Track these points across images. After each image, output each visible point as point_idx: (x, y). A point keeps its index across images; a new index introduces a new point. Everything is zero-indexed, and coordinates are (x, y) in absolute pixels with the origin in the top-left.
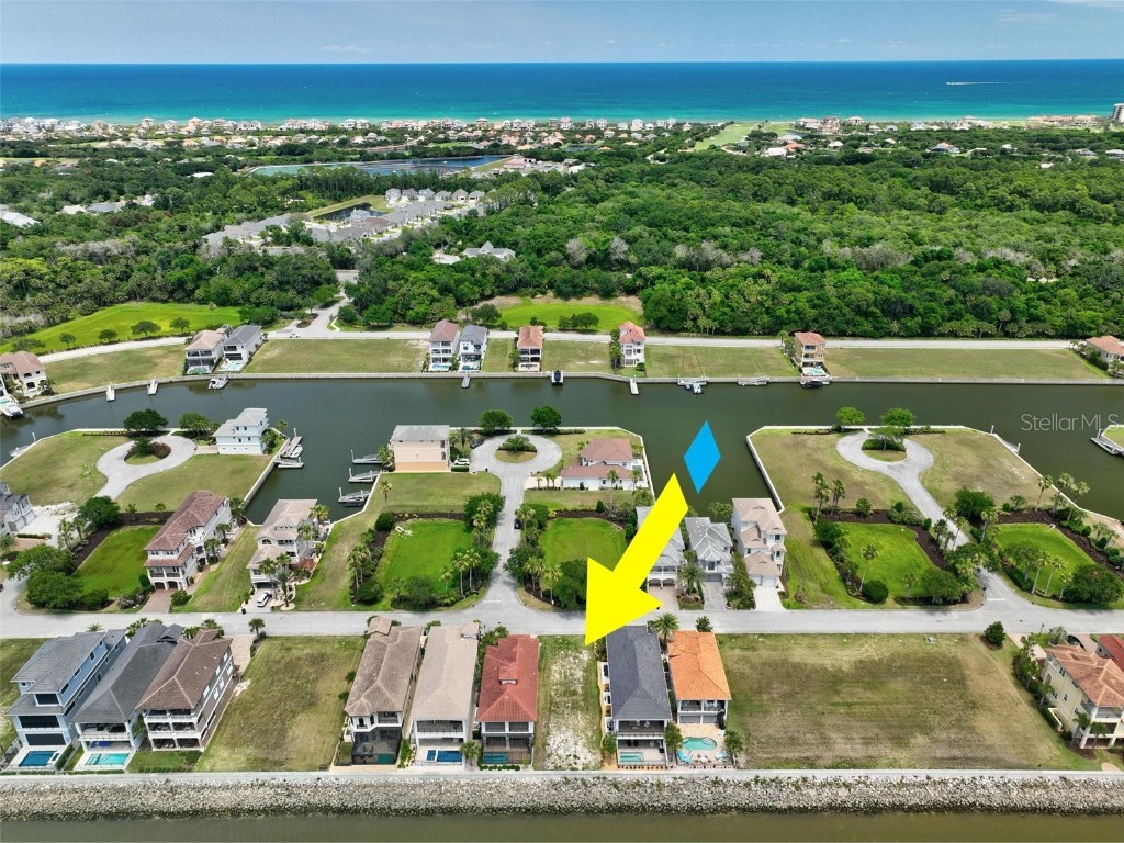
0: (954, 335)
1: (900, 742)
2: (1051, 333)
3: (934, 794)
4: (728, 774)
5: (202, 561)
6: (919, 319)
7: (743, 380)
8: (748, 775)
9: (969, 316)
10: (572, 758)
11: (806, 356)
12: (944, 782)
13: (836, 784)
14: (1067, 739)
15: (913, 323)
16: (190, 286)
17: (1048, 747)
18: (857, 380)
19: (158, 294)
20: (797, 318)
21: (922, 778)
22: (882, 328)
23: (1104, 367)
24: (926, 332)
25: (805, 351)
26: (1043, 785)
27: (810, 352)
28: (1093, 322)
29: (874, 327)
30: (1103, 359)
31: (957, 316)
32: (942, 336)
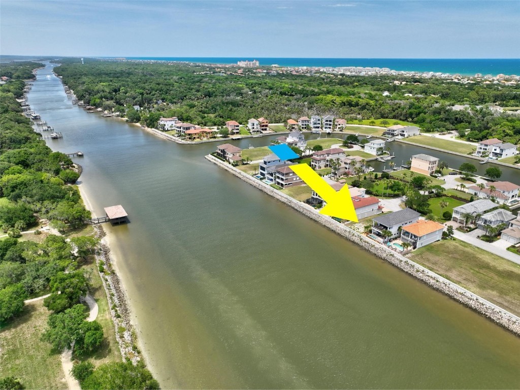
5: (327, 165)
10: (357, 228)
16: (413, 116)
19: (402, 118)
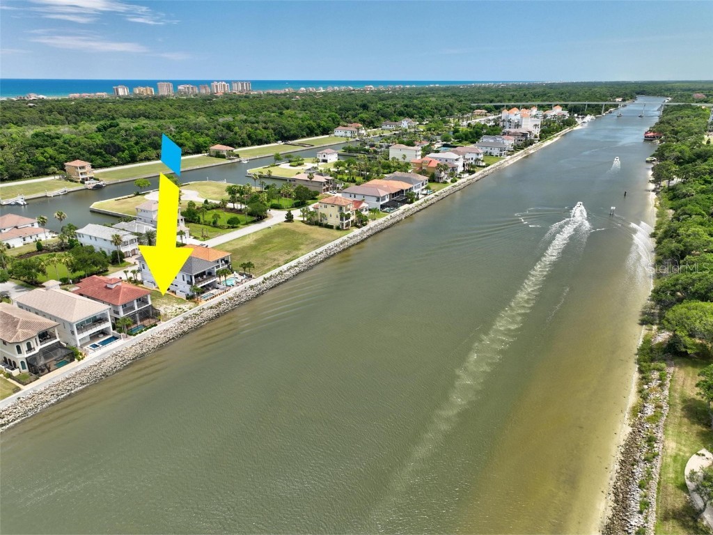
0: (148, 159)
1: (297, 249)
2: (190, 151)
3: (322, 256)
4: (253, 282)
6: (127, 152)
7: (50, 194)
8: (260, 279)
9: (150, 149)
10: (178, 310)
11: (81, 174)
12: (321, 253)
13: (291, 268)
14: (338, 228)
15: (126, 154)
17: (337, 233)
18: (120, 181)
20: (53, 162)
21: (315, 254)
22: (109, 161)
23: (223, 157)
24: (133, 159)
25: (80, 171)
26: (346, 241)
27: (83, 171)
28: (205, 143)
29: (104, 161)
30: (221, 153)
31: (143, 149)
32: (141, 160)
